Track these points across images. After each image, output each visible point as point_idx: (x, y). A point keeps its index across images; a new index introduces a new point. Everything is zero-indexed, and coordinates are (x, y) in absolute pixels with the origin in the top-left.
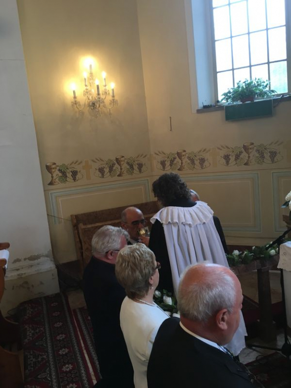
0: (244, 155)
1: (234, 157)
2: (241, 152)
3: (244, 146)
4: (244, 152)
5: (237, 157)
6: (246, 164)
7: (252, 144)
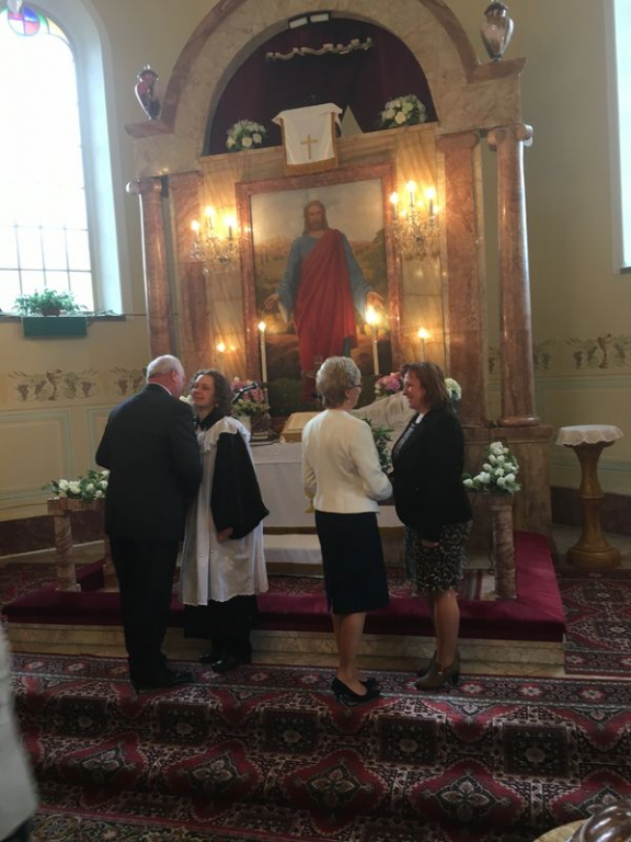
0: (48, 386)
1: (34, 389)
2: (43, 383)
3: (48, 375)
4: (48, 382)
5: (39, 388)
6: (52, 399)
7: (59, 371)
